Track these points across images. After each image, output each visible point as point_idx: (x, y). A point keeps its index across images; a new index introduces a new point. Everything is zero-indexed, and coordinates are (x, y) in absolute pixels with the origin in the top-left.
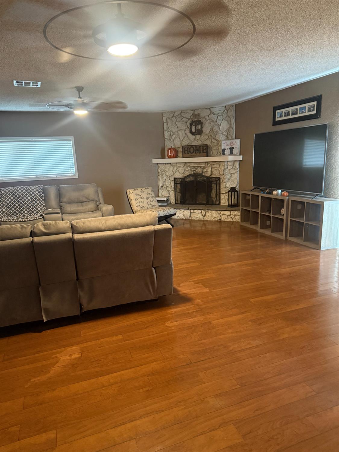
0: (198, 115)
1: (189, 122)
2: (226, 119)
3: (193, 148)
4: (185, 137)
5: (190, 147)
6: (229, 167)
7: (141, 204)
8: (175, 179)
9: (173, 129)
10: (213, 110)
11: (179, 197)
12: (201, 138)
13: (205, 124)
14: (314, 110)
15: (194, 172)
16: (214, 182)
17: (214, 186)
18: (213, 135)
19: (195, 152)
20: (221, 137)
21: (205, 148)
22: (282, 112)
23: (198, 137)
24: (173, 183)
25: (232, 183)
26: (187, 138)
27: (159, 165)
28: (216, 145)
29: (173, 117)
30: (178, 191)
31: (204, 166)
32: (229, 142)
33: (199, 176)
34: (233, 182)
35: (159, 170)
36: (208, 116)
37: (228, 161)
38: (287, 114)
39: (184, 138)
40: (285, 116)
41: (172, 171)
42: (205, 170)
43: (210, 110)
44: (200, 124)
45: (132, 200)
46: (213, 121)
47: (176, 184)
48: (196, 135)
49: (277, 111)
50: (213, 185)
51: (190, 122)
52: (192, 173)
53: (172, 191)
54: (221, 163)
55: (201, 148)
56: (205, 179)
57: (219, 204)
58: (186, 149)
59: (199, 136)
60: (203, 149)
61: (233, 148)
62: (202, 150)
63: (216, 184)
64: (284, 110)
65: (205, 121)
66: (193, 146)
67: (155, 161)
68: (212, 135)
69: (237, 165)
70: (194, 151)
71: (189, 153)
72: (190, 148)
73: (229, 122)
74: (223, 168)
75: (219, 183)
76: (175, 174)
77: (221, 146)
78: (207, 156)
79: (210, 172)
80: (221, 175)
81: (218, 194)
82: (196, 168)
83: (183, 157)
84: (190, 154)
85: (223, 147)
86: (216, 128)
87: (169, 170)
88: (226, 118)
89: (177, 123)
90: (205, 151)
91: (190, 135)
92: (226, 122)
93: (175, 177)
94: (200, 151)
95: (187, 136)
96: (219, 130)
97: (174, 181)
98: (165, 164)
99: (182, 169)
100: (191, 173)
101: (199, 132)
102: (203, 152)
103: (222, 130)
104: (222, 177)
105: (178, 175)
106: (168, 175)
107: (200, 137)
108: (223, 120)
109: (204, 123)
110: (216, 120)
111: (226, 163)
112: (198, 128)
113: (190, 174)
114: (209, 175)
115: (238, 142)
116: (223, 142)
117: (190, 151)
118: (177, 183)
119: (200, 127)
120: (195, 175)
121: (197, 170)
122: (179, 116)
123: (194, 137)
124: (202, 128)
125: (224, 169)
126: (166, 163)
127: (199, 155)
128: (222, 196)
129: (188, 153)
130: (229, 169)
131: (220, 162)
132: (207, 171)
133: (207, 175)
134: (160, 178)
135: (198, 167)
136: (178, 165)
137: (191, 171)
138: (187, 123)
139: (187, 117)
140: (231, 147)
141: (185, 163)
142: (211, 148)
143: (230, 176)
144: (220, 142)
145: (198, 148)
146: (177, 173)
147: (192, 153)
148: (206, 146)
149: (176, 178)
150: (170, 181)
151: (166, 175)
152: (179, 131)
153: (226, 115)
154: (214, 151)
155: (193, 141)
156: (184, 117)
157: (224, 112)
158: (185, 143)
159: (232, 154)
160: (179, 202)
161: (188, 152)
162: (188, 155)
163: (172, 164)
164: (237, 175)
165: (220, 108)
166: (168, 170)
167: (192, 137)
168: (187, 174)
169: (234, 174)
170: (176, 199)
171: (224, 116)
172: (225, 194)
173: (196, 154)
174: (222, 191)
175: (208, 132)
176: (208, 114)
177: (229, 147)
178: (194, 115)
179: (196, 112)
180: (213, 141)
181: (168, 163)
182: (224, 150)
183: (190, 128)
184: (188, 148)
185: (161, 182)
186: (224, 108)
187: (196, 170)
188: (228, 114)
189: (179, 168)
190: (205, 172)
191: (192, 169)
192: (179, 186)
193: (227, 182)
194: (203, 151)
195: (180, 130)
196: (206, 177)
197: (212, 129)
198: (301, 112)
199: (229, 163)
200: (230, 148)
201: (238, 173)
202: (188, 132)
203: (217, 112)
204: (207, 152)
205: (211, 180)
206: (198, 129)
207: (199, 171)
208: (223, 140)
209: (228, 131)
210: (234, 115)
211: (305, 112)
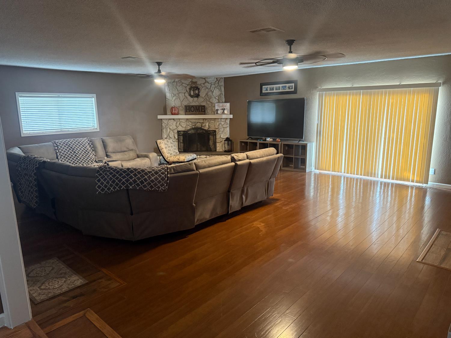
0: (196, 82)
1: (188, 87)
2: (218, 87)
3: (194, 108)
4: (184, 99)
5: (191, 107)
6: (223, 123)
7: (170, 152)
8: (178, 132)
9: (174, 92)
10: (208, 80)
11: (182, 146)
12: (198, 100)
13: (201, 90)
14: (292, 89)
15: (195, 126)
16: (211, 134)
17: (211, 137)
18: (208, 98)
19: (195, 111)
20: (214, 101)
21: (203, 108)
22: (268, 87)
23: (196, 99)
24: (177, 135)
25: (225, 134)
26: (186, 100)
27: (162, 120)
28: (210, 106)
29: (174, 82)
30: (181, 141)
31: (203, 122)
32: (221, 104)
33: (199, 129)
34: (226, 134)
35: (163, 125)
36: (203, 84)
37: (221, 119)
38: (273, 89)
39: (183, 99)
40: (270, 90)
41: (175, 126)
42: (204, 125)
43: (205, 79)
44: (197, 90)
45: (163, 149)
46: (207, 88)
47: (179, 136)
48: (195, 97)
49: (263, 87)
50: (210, 136)
51: (189, 88)
52: (193, 127)
53: (176, 142)
54: (216, 120)
55: (200, 108)
56: (204, 131)
57: (216, 151)
58: (188, 108)
59: (196, 98)
60: (202, 109)
61: (225, 109)
62: (200, 109)
63: (213, 135)
65: (201, 88)
66: (194, 106)
67: (160, 117)
68: (207, 99)
69: (228, 121)
70: (194, 110)
71: (190, 111)
72: (191, 108)
73: (220, 90)
74: (218, 124)
75: (216, 135)
76: (178, 128)
77: (214, 107)
78: (205, 114)
79: (207, 126)
80: (216, 128)
81: (215, 143)
82: (196, 123)
83: (185, 115)
84: (191, 112)
85: (216, 108)
86: (210, 93)
87: (172, 124)
88: (217, 86)
89: (177, 87)
90: (203, 110)
91: (189, 97)
92: (218, 90)
93: (178, 130)
94: (199, 110)
95: (187, 98)
96: (212, 95)
97: (177, 134)
98: (168, 120)
99: (184, 124)
100: (192, 127)
101: (198, 96)
102: (202, 111)
103: (215, 95)
104: (217, 130)
105: (180, 129)
106: (172, 128)
107: (197, 99)
108: (216, 88)
109: (200, 89)
110: (210, 87)
111: (220, 120)
112: (196, 92)
113: (191, 128)
114: (207, 129)
115: (228, 105)
116: (216, 104)
117: (191, 110)
118: (180, 135)
119: (197, 92)
120: (196, 129)
121: (197, 125)
122: (179, 82)
123: (192, 99)
124: (199, 92)
125: (219, 124)
126: (169, 119)
127: (199, 113)
128: (218, 145)
129: (189, 112)
130: (222, 124)
131: (215, 119)
132: (205, 126)
133: (205, 129)
134: (164, 131)
135: (198, 122)
136: (181, 120)
137: (192, 125)
138: (186, 87)
139: (185, 83)
140: (223, 108)
141: (187, 119)
142: (207, 108)
143: (223, 129)
144: (214, 104)
145: (198, 108)
146: (180, 127)
147: (193, 111)
148: (204, 106)
149: (180, 131)
150: (173, 133)
151: (170, 129)
152: (179, 93)
153: (218, 84)
154: (209, 110)
155: (191, 102)
156: (183, 83)
157: (216, 82)
158: (186, 103)
159: (224, 113)
160: (182, 151)
161: (189, 110)
162: (189, 113)
163: (175, 119)
164: (228, 129)
165: (212, 79)
166: (171, 124)
167: (191, 99)
168: (189, 128)
169: (226, 128)
170: (180, 148)
171: (216, 85)
172: (219, 143)
173: (196, 112)
174: (217, 141)
175: (203, 96)
176: (203, 83)
177: (221, 108)
178: (193, 82)
179: (194, 80)
180: (208, 103)
181: (171, 119)
182: (217, 110)
183: (189, 92)
184: (189, 108)
185: (165, 134)
186: (216, 79)
187: (196, 125)
188: (219, 84)
189: (181, 123)
190: (204, 126)
191: (193, 124)
192: (182, 138)
193: (221, 134)
194: (202, 110)
195: (180, 93)
196: (205, 130)
197: (207, 94)
198: (282, 89)
199: (222, 120)
200: (222, 109)
201: (229, 127)
202: (187, 95)
203: (211, 82)
204: (204, 111)
205: (209, 132)
206: (196, 93)
207: (199, 125)
208: (216, 103)
209: (219, 96)
210: (223, 85)
211: (286, 89)
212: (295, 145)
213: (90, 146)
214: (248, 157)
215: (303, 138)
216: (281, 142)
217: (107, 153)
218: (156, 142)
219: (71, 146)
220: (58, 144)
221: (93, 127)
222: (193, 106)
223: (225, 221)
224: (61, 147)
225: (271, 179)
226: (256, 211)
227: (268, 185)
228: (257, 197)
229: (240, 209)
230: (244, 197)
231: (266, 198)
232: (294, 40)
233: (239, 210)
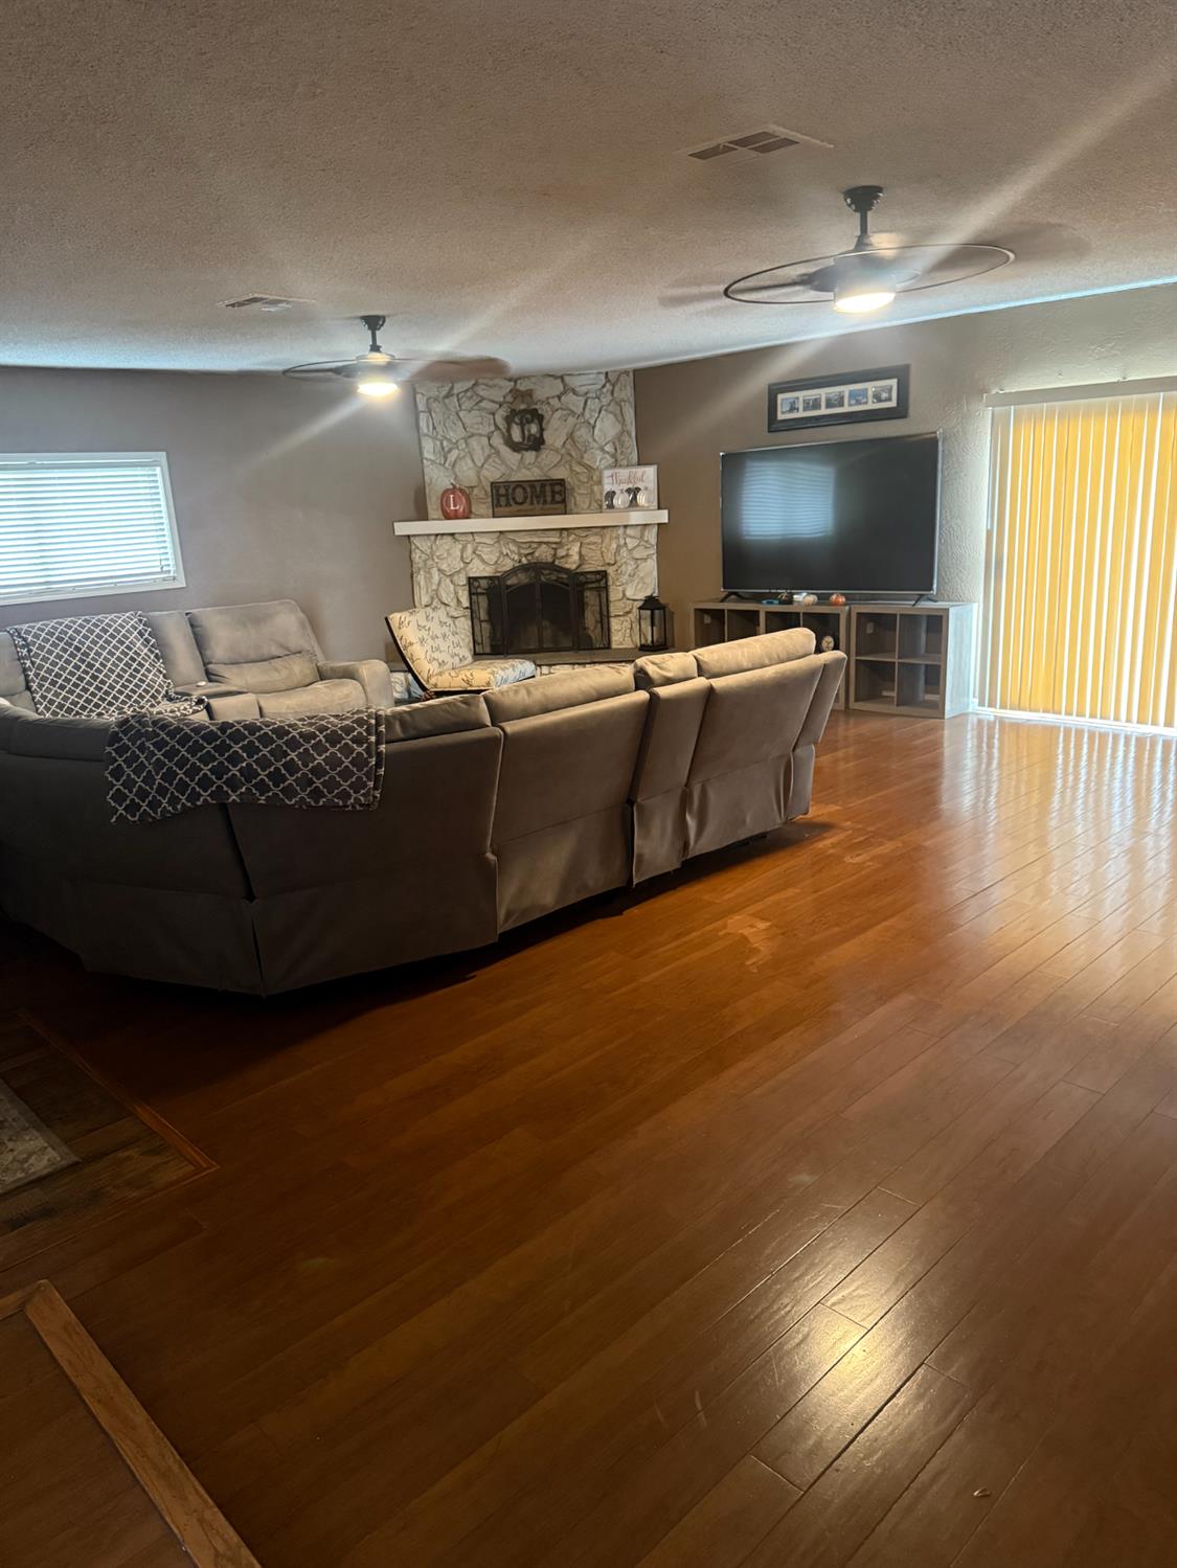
0: (529, 393)
1: (502, 413)
2: (610, 408)
3: (524, 489)
4: (489, 456)
5: (513, 486)
6: (631, 543)
7: (436, 655)
8: (471, 581)
9: (452, 434)
10: (573, 382)
11: (486, 634)
12: (539, 460)
13: (549, 421)
14: (889, 399)
15: (529, 557)
16: (590, 586)
17: (590, 597)
18: (575, 448)
19: (529, 500)
20: (599, 460)
21: (557, 488)
22: (798, 398)
23: (530, 456)
24: (466, 593)
25: (640, 585)
26: (497, 460)
27: (412, 539)
28: (586, 480)
29: (449, 395)
30: (483, 615)
31: (558, 540)
32: (624, 473)
33: (544, 569)
34: (644, 583)
35: (416, 556)
36: (556, 399)
37: (626, 526)
38: (816, 405)
39: (486, 460)
40: (805, 409)
41: (458, 559)
42: (561, 552)
43: (563, 380)
44: (536, 421)
45: (411, 644)
46: (573, 413)
47: (474, 597)
48: (527, 450)
49: (780, 397)
50: (587, 594)
51: (505, 414)
52: (524, 561)
53: (463, 619)
54: (605, 531)
55: (548, 488)
56: (565, 576)
57: (608, 647)
58: (502, 491)
59: (534, 453)
60: (553, 492)
61: (638, 489)
62: (549, 494)
63: (598, 589)
64: (801, 395)
65: (550, 413)
66: (525, 485)
67: (402, 529)
68: (573, 454)
69: (652, 536)
70: (526, 498)
71: (512, 502)
72: (514, 489)
73: (620, 418)
74: (614, 546)
75: (606, 588)
76: (470, 566)
77: (600, 482)
78: (565, 514)
79: (576, 557)
80: (609, 564)
81: (604, 619)
82: (535, 546)
83: (494, 517)
84: (515, 508)
85: (607, 488)
86: (582, 433)
87: (448, 554)
88: (609, 405)
89: (461, 414)
90: (558, 498)
91: (505, 451)
92: (611, 416)
93: (471, 575)
94: (545, 496)
95: (498, 453)
96: (590, 440)
97: (467, 587)
98: (433, 538)
99: (491, 552)
100: (520, 561)
101: (537, 444)
102: (553, 501)
103: (600, 438)
104: (611, 570)
105: (479, 569)
106: (446, 569)
107: (537, 457)
108: (603, 412)
109: (547, 417)
110: (581, 410)
111: (621, 531)
112: (529, 431)
113: (517, 565)
114: (574, 567)
115: (649, 474)
116: (607, 473)
117: (514, 499)
118: (477, 594)
119: (534, 429)
120: (535, 568)
121: (537, 554)
122: (469, 394)
123: (517, 456)
124: (542, 430)
125: (619, 547)
126: (437, 535)
127: (542, 509)
128: (615, 624)
129: (508, 504)
130: (630, 546)
131: (604, 527)
132: (567, 555)
133: (567, 566)
134: (420, 578)
135: (540, 543)
136: (478, 539)
137: (520, 554)
138: (493, 414)
139: (493, 398)
140: (630, 486)
141: (501, 532)
142: (573, 489)
143: (634, 566)
144: (597, 473)
145: (538, 489)
146: (476, 562)
147: (521, 504)
148: (561, 482)
149: (476, 579)
150: (452, 587)
151: (439, 570)
152: (470, 437)
153: (611, 398)
154: (579, 497)
155: (515, 468)
156: (483, 399)
157: (605, 390)
158: (493, 473)
159: (637, 505)
160: (488, 650)
161: (508, 499)
162: (507, 509)
163: (456, 536)
164: (652, 564)
165: (591, 376)
166: (445, 555)
167: (513, 458)
168: (508, 565)
169: (645, 560)
170: (479, 639)
171: (605, 401)
172: (622, 619)
173: (532, 507)
174: (613, 610)
175: (559, 444)
176: (558, 393)
177: (626, 487)
178: (518, 394)
179: (523, 386)
180: (578, 469)
181: (443, 535)
182: (611, 495)
183: (504, 430)
184: (507, 490)
185: (423, 592)
186: (603, 377)
187: (533, 553)
188: (615, 395)
189: (479, 548)
190: (563, 557)
191: (522, 551)
192: (483, 602)
193: (627, 583)
194: (553, 497)
195: (473, 435)
196: (567, 571)
197: (571, 436)
198: (853, 402)
199: (629, 531)
200: (629, 491)
201: (655, 556)
202: (497, 441)
203: (584, 389)
204: (564, 501)
205: (582, 578)
206: (530, 435)
207: (543, 553)
208: (606, 468)
209: (618, 441)
210: (632, 399)
211: (866, 403)
212: (901, 615)
213: (147, 641)
214: (704, 666)
215: (931, 589)
216: (847, 608)
217: (210, 666)
218: (386, 619)
219: (75, 643)
220: (30, 638)
221: (162, 572)
222: (519, 484)
223: (621, 914)
224: (41, 648)
225: (798, 751)
226: (738, 873)
227: (788, 772)
228: (744, 822)
229: (677, 865)
230: (691, 822)
231: (779, 821)
232: (880, 189)
233: (674, 871)
